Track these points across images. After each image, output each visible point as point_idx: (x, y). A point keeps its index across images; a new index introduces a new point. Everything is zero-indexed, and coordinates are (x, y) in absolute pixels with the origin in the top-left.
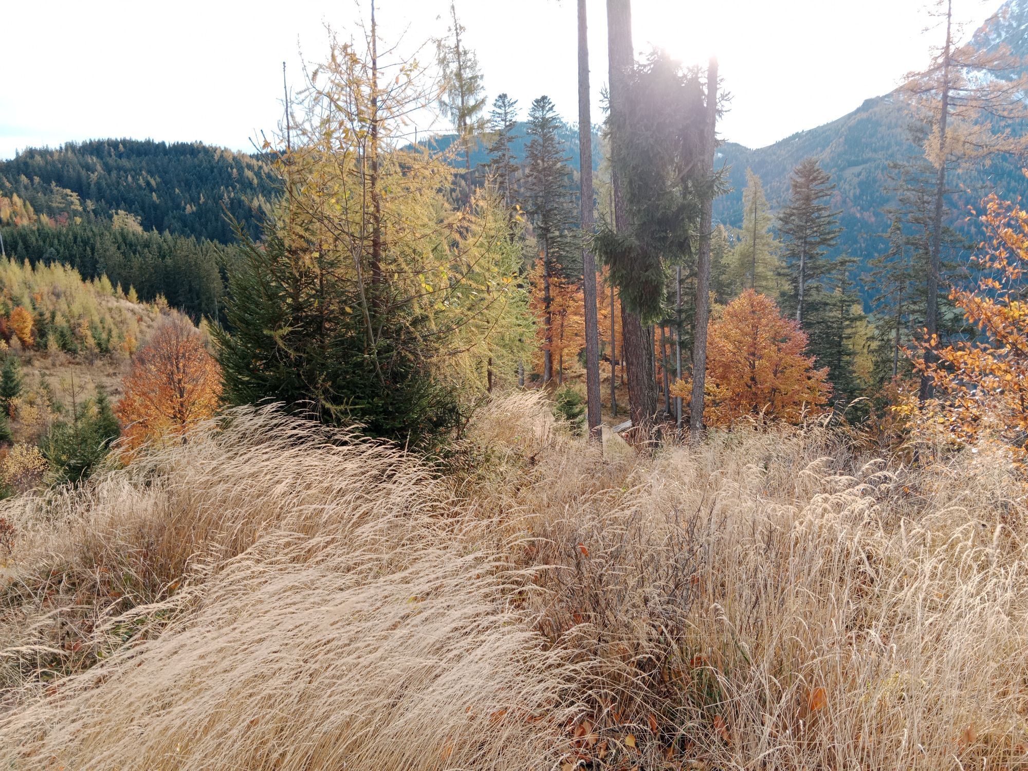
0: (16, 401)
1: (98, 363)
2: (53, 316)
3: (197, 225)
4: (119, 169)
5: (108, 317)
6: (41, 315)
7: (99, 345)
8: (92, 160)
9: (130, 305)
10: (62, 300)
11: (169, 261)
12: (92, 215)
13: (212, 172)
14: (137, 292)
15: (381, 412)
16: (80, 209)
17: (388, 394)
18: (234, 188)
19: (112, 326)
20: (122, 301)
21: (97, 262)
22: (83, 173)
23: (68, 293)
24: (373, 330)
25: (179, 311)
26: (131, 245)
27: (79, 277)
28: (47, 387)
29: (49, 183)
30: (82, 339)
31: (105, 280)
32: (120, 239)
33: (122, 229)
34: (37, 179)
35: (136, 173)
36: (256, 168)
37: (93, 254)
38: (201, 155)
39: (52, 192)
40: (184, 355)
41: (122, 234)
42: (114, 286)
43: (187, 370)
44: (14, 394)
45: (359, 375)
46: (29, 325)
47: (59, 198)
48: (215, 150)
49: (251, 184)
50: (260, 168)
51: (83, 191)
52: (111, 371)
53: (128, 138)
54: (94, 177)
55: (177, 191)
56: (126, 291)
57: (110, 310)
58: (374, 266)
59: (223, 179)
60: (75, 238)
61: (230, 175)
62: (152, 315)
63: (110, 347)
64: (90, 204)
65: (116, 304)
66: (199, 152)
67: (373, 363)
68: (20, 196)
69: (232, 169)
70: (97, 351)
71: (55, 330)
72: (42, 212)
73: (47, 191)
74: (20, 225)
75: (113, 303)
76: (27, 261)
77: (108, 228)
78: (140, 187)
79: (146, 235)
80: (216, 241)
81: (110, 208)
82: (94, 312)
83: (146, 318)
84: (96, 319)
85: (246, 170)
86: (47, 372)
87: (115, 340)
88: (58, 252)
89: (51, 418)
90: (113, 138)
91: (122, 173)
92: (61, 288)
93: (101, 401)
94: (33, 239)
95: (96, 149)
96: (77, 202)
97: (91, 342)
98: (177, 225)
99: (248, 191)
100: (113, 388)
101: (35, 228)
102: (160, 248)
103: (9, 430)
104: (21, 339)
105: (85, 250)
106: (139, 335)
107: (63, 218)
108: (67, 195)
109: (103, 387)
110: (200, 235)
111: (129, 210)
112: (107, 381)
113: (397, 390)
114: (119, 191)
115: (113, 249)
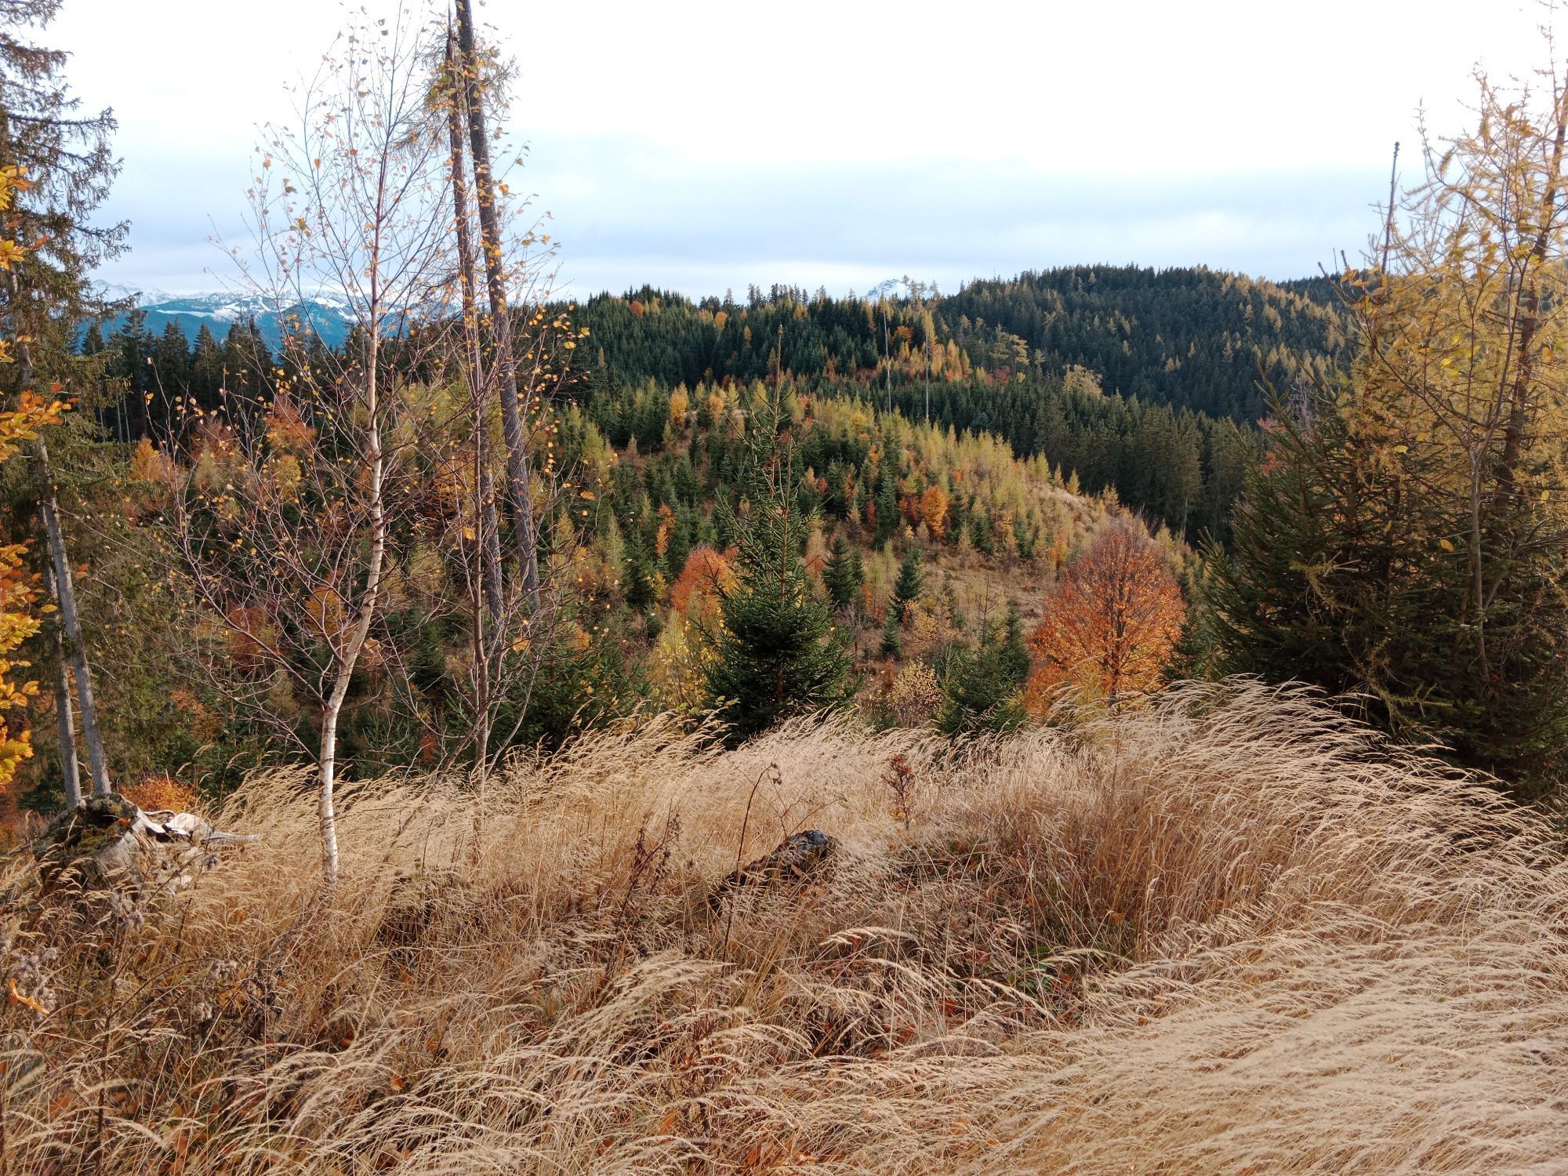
0: (912, 606)
1: (1015, 571)
2: (972, 502)
3: (1178, 389)
4: (1085, 307)
5: (1037, 510)
6: (958, 499)
7: (1020, 546)
8: (1052, 295)
9: (1069, 497)
10: (986, 483)
11: (1130, 439)
12: (1040, 370)
13: (1215, 309)
14: (1080, 479)
15: (1475, 726)
16: (1026, 362)
17: (1493, 697)
18: (1243, 333)
19: (1041, 524)
20: (1058, 490)
21: (1036, 434)
22: (1038, 312)
23: (994, 473)
24: (1484, 583)
25: (1134, 512)
26: (1083, 414)
27: (1011, 453)
28: (950, 593)
29: (993, 326)
30: (1001, 536)
31: (1042, 459)
32: (1070, 406)
33: (1075, 391)
34: (980, 321)
35: (1106, 311)
36: (1283, 304)
37: (1032, 423)
38: (1201, 287)
39: (995, 338)
40: (1132, 576)
41: (1074, 398)
42: (1052, 468)
43: (1133, 599)
44: (911, 596)
45: (1445, 656)
46: (942, 510)
47: (1002, 347)
48: (1224, 277)
49: (1270, 326)
50: (1291, 302)
51: (1033, 338)
52: (1030, 584)
53: (1103, 264)
54: (1050, 318)
55: (1158, 338)
56: (1066, 478)
57: (1042, 501)
58: (1503, 474)
59: (1229, 321)
60: (1014, 401)
61: (1240, 314)
62: (1093, 513)
63: (1034, 552)
64: (1040, 356)
65: (1050, 493)
66: (1200, 281)
67: (1474, 639)
68: (956, 343)
69: (1245, 305)
70: (1017, 554)
71: (971, 521)
72: (979, 364)
73: (990, 337)
74: (951, 380)
75: (1047, 492)
76: (952, 427)
77: (1057, 389)
78: (1109, 333)
79: (1105, 400)
80: (1202, 414)
81: (1064, 362)
82: (1022, 502)
83: (1086, 518)
84: (1023, 511)
85: (1267, 307)
86: (953, 574)
87: (1041, 542)
88: (990, 419)
89: (949, 634)
90: (1084, 265)
91: (1087, 313)
92: (987, 466)
93: (1011, 622)
94: (964, 400)
95: (1059, 280)
96: (1024, 353)
97: (1011, 541)
98: (1149, 387)
99: (1265, 338)
100: (1028, 608)
101: (968, 386)
102: (1121, 420)
103: (898, 642)
104: (930, 527)
105: (1023, 418)
106: (1073, 540)
107: (1003, 374)
108: (1013, 343)
109: (1016, 604)
110: (1181, 403)
111: (1088, 365)
112: (1023, 597)
113: (1511, 693)
114: (1079, 338)
115: (1059, 417)
